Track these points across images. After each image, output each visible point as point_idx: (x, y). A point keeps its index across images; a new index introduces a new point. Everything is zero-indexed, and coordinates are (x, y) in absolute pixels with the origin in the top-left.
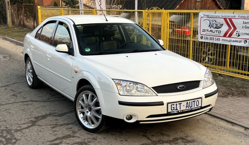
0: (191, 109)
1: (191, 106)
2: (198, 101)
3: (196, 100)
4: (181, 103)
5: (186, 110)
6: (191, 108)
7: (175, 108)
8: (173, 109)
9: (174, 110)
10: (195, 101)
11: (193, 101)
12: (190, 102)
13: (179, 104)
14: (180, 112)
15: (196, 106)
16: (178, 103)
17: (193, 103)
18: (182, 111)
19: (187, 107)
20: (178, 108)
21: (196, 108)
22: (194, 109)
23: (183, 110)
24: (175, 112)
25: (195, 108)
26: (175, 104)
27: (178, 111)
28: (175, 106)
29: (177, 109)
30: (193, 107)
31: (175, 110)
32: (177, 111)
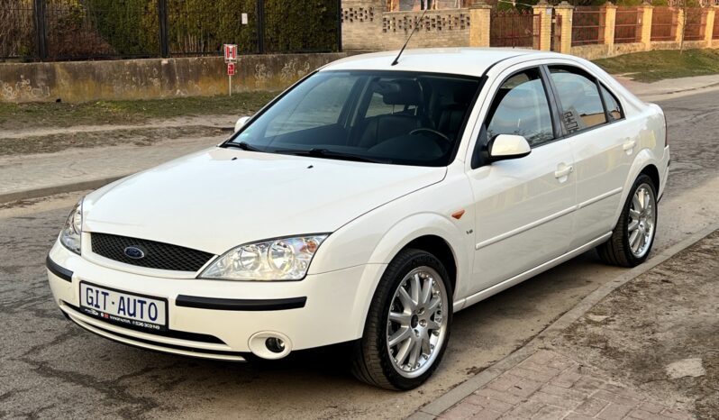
0: (131, 320)
1: (132, 312)
2: (153, 307)
3: (149, 301)
4: (107, 294)
5: (118, 319)
6: (133, 318)
7: (95, 303)
8: (90, 301)
9: (92, 304)
10: (145, 302)
11: (137, 298)
12: (129, 299)
13: (103, 293)
14: (102, 315)
15: (146, 318)
16: (100, 290)
17: (138, 305)
18: (107, 317)
19: (120, 309)
20: (101, 303)
21: (146, 325)
22: (141, 324)
23: (109, 315)
24: (94, 313)
25: (144, 322)
26: (94, 289)
27: (100, 312)
28: (94, 295)
29: (98, 307)
30: (138, 317)
31: (94, 307)
32: (97, 311)
